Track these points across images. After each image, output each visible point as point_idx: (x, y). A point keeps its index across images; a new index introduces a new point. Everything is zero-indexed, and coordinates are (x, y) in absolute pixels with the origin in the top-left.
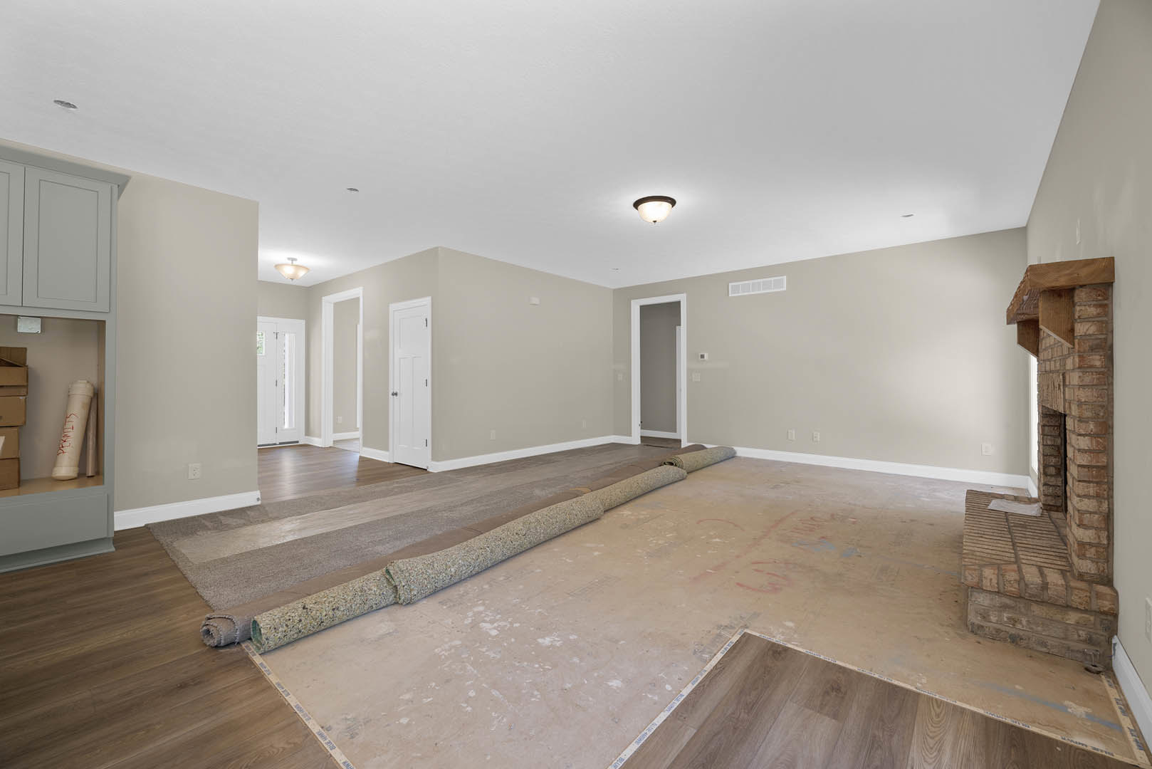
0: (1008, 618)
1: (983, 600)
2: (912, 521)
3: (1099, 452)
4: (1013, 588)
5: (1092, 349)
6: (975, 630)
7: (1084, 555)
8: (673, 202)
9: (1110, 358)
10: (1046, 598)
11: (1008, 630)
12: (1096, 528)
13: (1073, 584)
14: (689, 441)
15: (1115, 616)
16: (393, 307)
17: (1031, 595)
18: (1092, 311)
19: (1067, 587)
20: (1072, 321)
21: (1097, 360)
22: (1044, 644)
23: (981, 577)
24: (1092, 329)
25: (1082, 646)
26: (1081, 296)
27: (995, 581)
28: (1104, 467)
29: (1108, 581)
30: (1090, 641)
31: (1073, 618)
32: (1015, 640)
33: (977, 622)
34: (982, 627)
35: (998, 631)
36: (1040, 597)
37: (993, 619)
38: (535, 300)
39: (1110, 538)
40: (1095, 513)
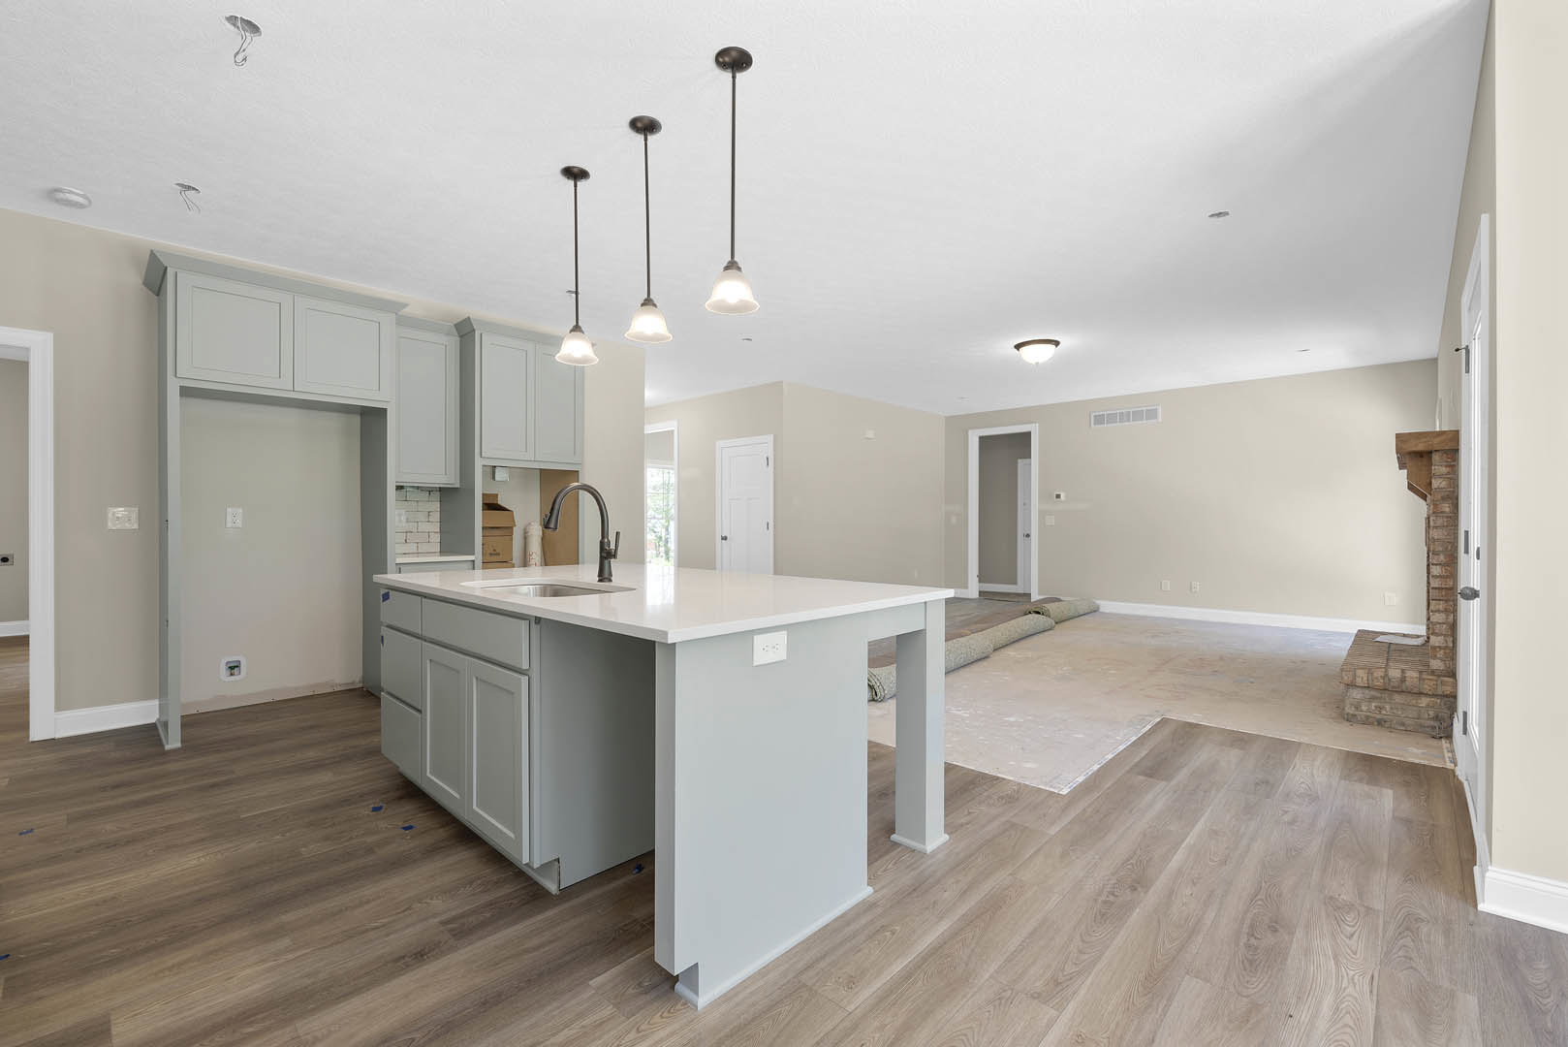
0: (1376, 707)
1: (1356, 694)
2: (1303, 662)
3: (1447, 577)
4: (1379, 683)
5: (1443, 499)
6: (1350, 719)
7: (1436, 656)
8: (1057, 343)
9: (1456, 506)
10: (1404, 688)
11: (1374, 715)
12: (1445, 635)
13: (1425, 676)
14: (1039, 594)
15: (1455, 697)
16: (720, 444)
17: (1393, 687)
18: (1444, 470)
19: (1420, 679)
20: (1430, 476)
21: (1446, 508)
22: (1403, 724)
23: (1355, 676)
24: (1444, 484)
25: (1432, 723)
26: (1436, 457)
27: (1365, 678)
28: (1451, 589)
29: (1453, 674)
30: (1436, 718)
31: (1424, 701)
32: (1380, 723)
33: (1351, 712)
34: (1355, 715)
35: (1367, 717)
36: (1400, 689)
37: (1364, 708)
38: (870, 434)
39: (1454, 642)
40: (1444, 623)
